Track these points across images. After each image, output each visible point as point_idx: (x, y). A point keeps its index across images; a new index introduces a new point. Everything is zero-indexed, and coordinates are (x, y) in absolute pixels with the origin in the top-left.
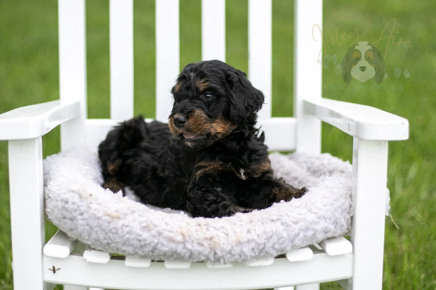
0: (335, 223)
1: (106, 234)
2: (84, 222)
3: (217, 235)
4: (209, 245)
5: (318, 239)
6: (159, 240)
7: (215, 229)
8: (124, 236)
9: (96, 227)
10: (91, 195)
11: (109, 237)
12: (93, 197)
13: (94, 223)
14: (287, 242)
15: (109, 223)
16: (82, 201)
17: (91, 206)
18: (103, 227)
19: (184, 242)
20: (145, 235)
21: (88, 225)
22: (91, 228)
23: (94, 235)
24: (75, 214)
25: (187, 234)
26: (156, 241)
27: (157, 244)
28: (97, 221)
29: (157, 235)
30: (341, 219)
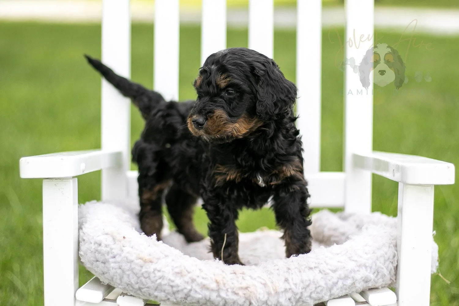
1: (138, 278)
20: (178, 281)
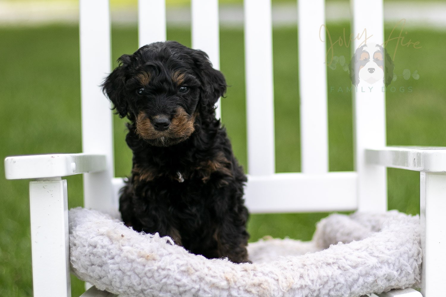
0: (400, 271)
2: (115, 267)
3: (266, 281)
4: (258, 292)
5: (379, 286)
6: (200, 285)
7: (264, 274)
8: (161, 280)
9: (130, 271)
10: (122, 236)
11: (144, 281)
12: (124, 238)
13: (127, 267)
14: (344, 289)
15: (144, 266)
16: (112, 243)
17: (123, 248)
18: (136, 271)
19: (229, 289)
21: (120, 270)
22: (124, 273)
23: (126, 281)
24: (104, 259)
25: (232, 280)
26: (197, 287)
27: (199, 290)
28: (130, 264)
29: (198, 280)
30: (407, 266)
